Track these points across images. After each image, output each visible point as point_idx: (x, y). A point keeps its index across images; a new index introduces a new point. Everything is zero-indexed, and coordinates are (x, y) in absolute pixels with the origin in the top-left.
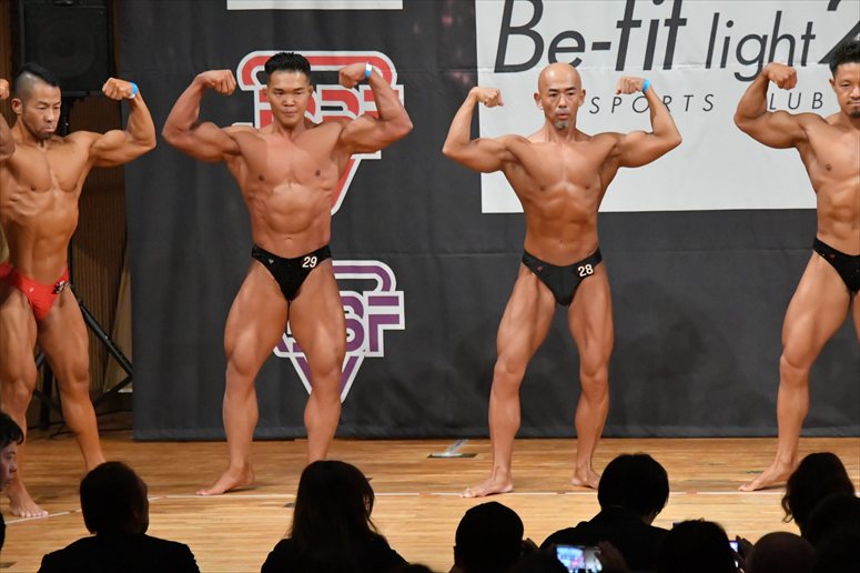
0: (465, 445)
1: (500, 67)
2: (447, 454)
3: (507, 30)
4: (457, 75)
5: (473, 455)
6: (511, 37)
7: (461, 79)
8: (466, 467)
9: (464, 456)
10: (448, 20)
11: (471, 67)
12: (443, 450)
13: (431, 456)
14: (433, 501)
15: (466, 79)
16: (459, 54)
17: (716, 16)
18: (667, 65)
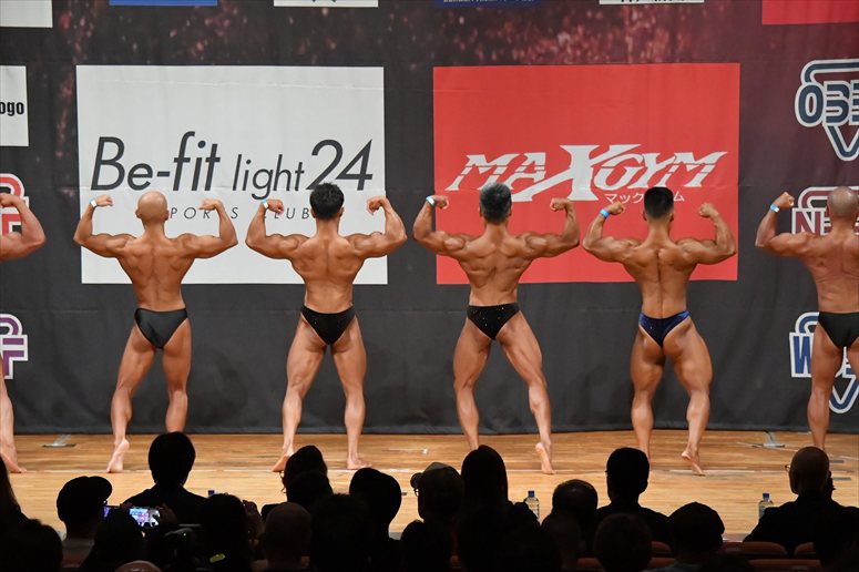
0: (68, 439)
1: (95, 186)
2: (56, 444)
3: (99, 162)
4: (66, 191)
5: (73, 446)
6: (102, 166)
7: (68, 194)
8: (68, 453)
9: (68, 446)
10: (60, 154)
11: (76, 186)
12: (53, 442)
13: (44, 446)
14: (45, 476)
15: (72, 194)
16: (68, 177)
17: (240, 156)
18: (208, 187)
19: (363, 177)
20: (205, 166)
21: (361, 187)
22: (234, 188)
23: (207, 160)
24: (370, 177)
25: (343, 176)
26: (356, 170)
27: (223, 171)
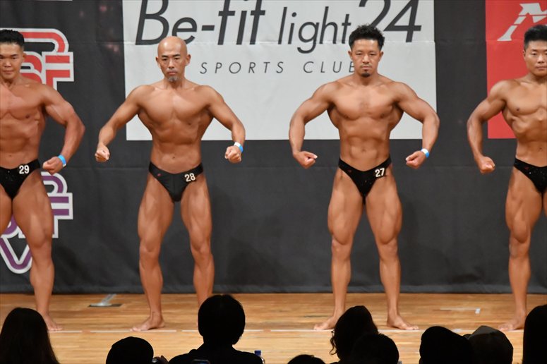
0: (114, 297)
1: (139, 41)
2: (101, 304)
3: (144, 16)
4: (110, 46)
5: (119, 305)
6: (147, 21)
7: (112, 49)
8: (115, 313)
9: (113, 306)
10: (104, 9)
11: (120, 41)
12: (99, 301)
13: (90, 306)
14: (92, 337)
15: (116, 49)
16: (112, 32)
17: (285, 9)
18: (253, 41)
19: (412, 28)
20: (250, 20)
21: (409, 39)
22: (280, 42)
23: (253, 13)
24: (419, 28)
25: (392, 27)
26: (404, 21)
27: (269, 24)
